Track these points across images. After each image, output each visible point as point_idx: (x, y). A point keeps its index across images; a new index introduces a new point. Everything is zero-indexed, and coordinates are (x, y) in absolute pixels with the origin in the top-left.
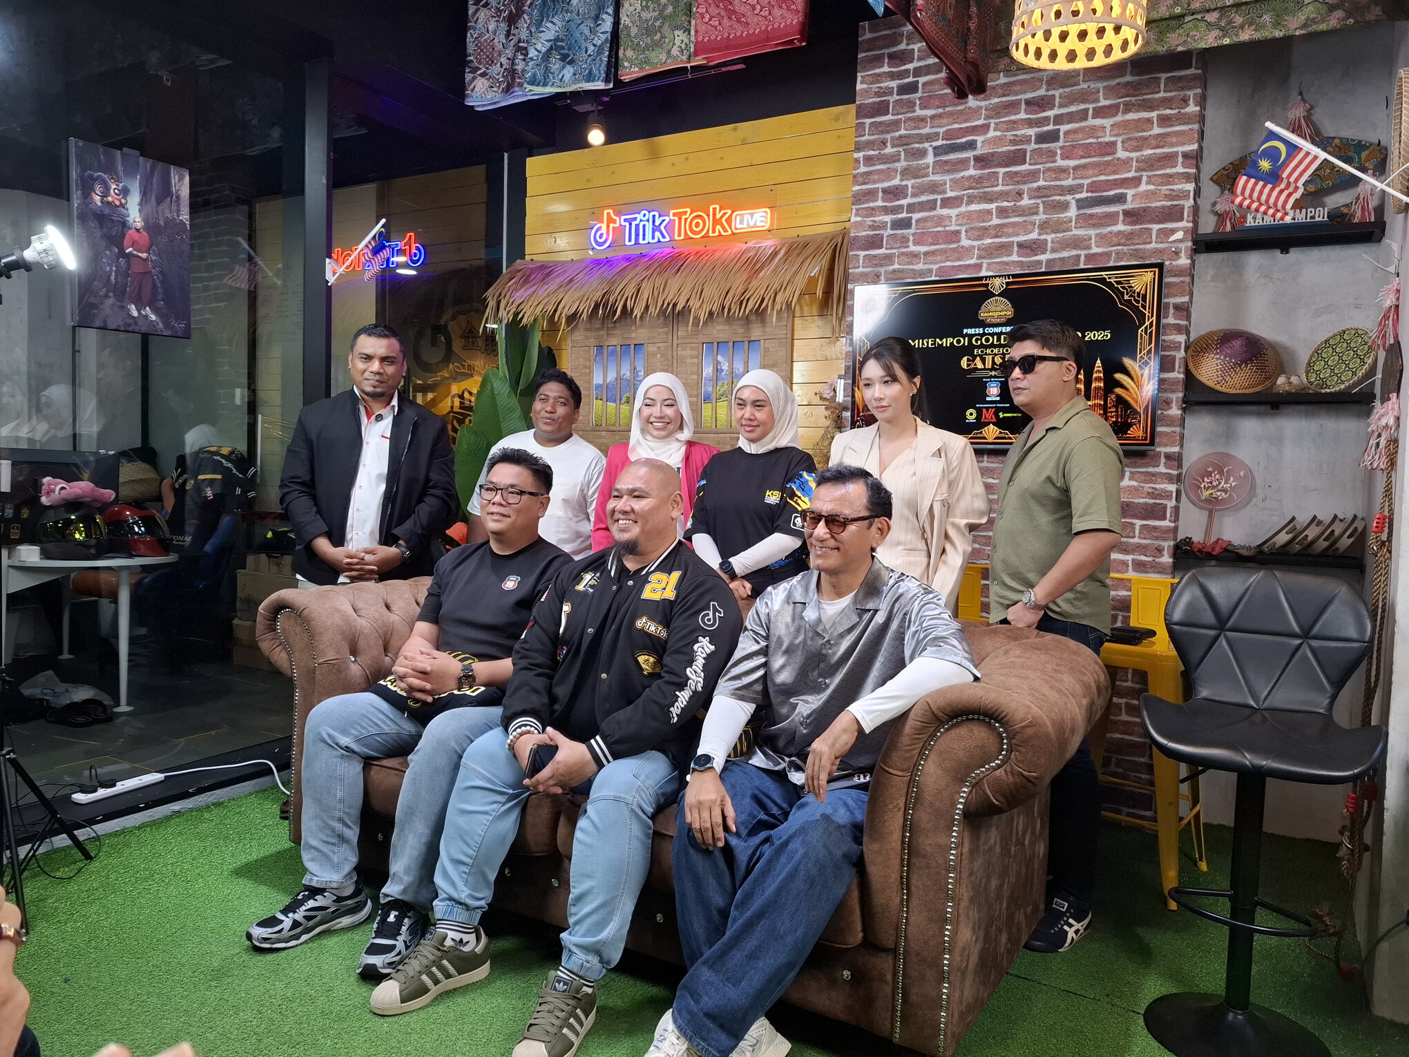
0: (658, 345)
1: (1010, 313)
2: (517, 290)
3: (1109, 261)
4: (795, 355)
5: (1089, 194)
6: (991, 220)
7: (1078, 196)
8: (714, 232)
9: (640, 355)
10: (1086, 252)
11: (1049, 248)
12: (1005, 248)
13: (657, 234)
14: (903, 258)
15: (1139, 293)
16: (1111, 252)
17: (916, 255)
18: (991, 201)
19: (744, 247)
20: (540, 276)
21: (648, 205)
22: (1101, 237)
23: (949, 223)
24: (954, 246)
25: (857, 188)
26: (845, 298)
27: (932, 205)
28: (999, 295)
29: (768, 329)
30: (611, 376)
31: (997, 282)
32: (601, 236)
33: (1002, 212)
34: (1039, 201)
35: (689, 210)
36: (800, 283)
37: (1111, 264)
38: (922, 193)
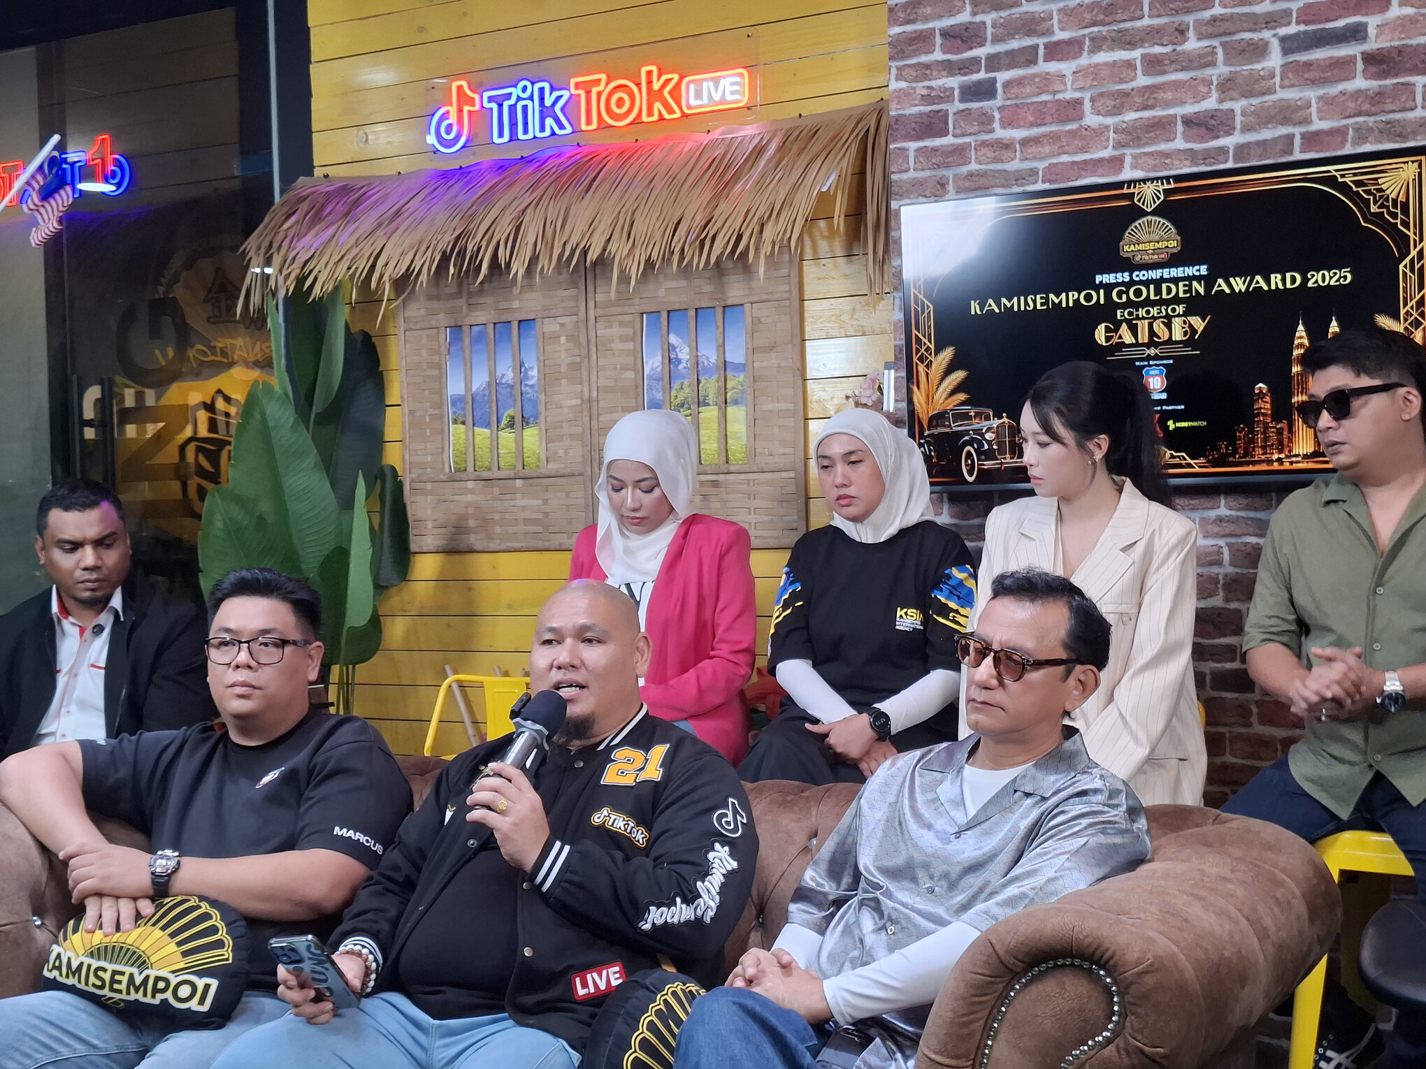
0: (561, 320)
1: (1174, 244)
2: (299, 236)
3: (1343, 144)
4: (808, 328)
5: (1302, 28)
6: (1134, 78)
7: (1283, 31)
8: (650, 114)
9: (530, 340)
10: (1303, 129)
11: (1238, 125)
12: (1161, 127)
13: (549, 122)
14: (984, 151)
15: (1395, 201)
16: (1346, 127)
17: (1007, 146)
18: (1131, 45)
19: (706, 139)
20: (341, 208)
21: (531, 70)
22: (1326, 101)
23: (1063, 88)
24: (1072, 126)
25: (897, 30)
26: (887, 224)
27: (1029, 57)
28: (1152, 213)
29: (755, 284)
30: (480, 381)
31: (1149, 190)
32: (449, 129)
33: (1153, 64)
34: (1215, 42)
35: (603, 77)
36: (804, 204)
37: (1348, 150)
38: (1011, 35)
